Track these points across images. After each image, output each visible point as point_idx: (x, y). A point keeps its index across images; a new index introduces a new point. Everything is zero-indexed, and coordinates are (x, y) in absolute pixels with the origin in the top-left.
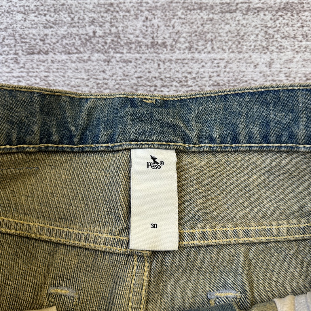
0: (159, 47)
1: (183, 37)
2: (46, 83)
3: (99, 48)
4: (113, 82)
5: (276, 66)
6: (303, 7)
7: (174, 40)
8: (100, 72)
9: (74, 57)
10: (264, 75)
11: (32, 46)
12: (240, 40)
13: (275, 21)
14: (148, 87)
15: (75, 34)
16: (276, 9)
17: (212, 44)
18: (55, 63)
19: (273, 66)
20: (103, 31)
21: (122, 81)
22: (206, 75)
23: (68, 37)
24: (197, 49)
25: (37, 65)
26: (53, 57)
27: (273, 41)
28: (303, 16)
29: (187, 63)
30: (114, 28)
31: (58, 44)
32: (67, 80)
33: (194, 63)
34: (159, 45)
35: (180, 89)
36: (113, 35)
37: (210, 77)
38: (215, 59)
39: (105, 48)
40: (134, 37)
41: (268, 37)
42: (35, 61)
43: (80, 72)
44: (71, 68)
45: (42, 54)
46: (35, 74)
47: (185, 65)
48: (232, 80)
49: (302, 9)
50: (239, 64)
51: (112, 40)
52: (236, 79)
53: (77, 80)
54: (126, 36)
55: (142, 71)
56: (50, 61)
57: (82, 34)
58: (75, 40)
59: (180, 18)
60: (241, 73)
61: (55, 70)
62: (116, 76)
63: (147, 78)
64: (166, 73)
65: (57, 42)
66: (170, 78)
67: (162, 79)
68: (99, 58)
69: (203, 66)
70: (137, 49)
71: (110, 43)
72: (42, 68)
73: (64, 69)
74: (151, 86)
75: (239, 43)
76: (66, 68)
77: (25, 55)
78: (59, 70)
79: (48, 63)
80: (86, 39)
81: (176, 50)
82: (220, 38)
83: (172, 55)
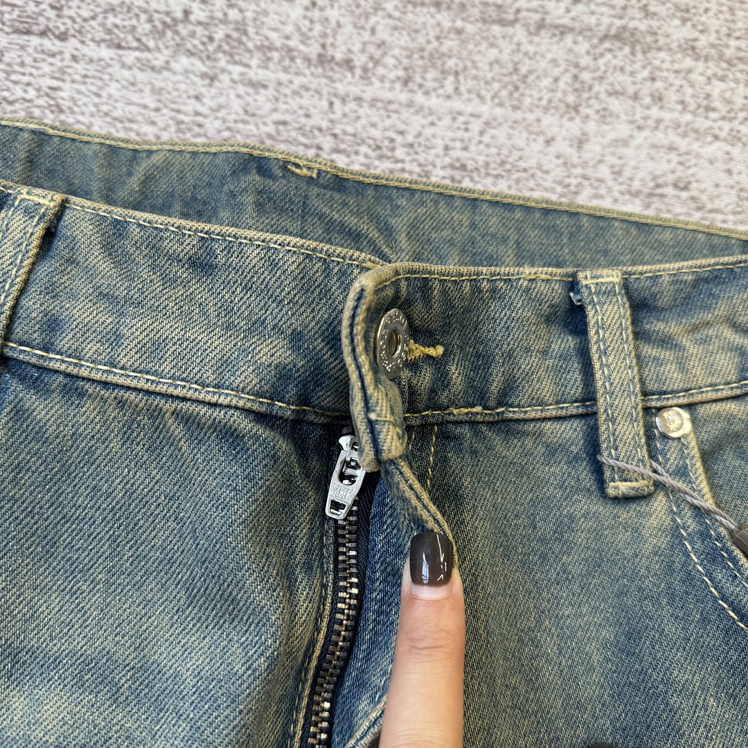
0: (336, 68)
1: (394, 56)
2: (52, 102)
3: (195, 46)
4: (217, 124)
5: (593, 149)
6: (656, 41)
7: (371, 58)
8: (189, 97)
9: (130, 57)
10: (565, 164)
11: (29, 17)
12: (518, 84)
13: (595, 59)
14: (301, 148)
15: (139, 8)
16: (600, 34)
17: (457, 81)
18: (82, 63)
19: (586, 147)
20: (208, 14)
21: (240, 126)
22: (439, 143)
23: (121, 13)
24: (421, 86)
25: (35, 60)
26: (77, 49)
27: (589, 98)
28: (654, 58)
29: (396, 112)
30: (236, 11)
31: (93, 23)
32: (107, 104)
33: (412, 114)
34: (337, 64)
35: (377, 163)
36: (231, 26)
37: (447, 148)
38: (460, 113)
39: (207, 50)
40: (280, 37)
41: (580, 87)
42: (31, 50)
43: (141, 91)
44: (119, 78)
45: (52, 37)
46: (26, 79)
47: (391, 114)
48: (494, 162)
49: (654, 45)
50: (511, 131)
51: (228, 36)
52: (503, 163)
53: (131, 108)
54: (261, 31)
55: (291, 111)
56: (67, 56)
57: (157, 11)
58: (138, 20)
59: (390, 16)
60: (515, 152)
61: (77, 77)
62: (227, 111)
63: (301, 129)
64: (347, 124)
65: (93, 18)
66: (354, 135)
67: (335, 136)
68: (190, 68)
69: (432, 124)
70: (283, 64)
71: (221, 40)
72: (46, 69)
73: (101, 79)
74: (306, 146)
75: (517, 88)
76: (106, 77)
77: (8, 34)
78: (88, 80)
79: (62, 60)
80: (164, 23)
81: (374, 79)
82: (474, 72)
83: (364, 88)
